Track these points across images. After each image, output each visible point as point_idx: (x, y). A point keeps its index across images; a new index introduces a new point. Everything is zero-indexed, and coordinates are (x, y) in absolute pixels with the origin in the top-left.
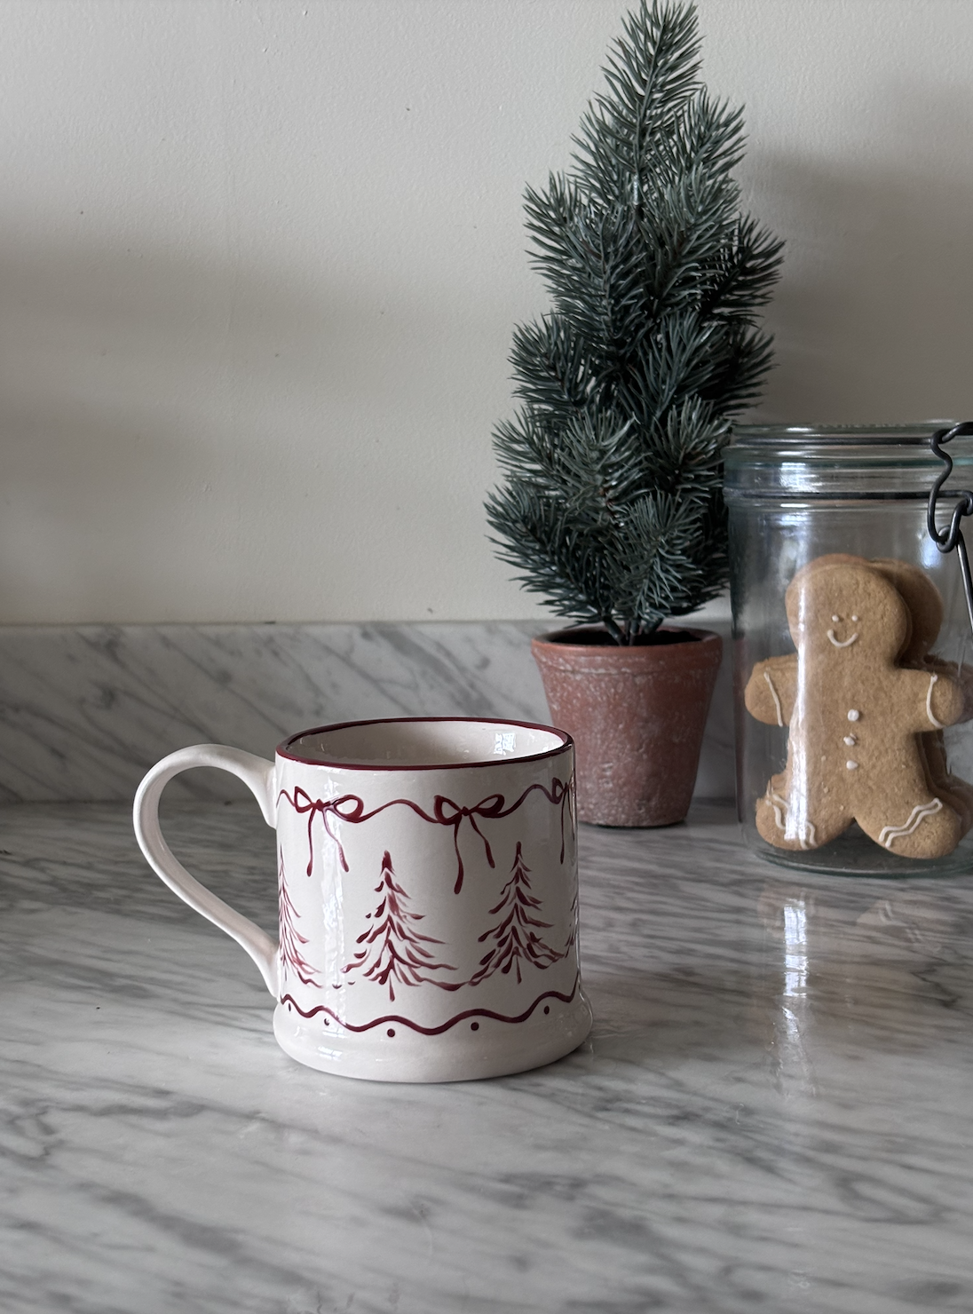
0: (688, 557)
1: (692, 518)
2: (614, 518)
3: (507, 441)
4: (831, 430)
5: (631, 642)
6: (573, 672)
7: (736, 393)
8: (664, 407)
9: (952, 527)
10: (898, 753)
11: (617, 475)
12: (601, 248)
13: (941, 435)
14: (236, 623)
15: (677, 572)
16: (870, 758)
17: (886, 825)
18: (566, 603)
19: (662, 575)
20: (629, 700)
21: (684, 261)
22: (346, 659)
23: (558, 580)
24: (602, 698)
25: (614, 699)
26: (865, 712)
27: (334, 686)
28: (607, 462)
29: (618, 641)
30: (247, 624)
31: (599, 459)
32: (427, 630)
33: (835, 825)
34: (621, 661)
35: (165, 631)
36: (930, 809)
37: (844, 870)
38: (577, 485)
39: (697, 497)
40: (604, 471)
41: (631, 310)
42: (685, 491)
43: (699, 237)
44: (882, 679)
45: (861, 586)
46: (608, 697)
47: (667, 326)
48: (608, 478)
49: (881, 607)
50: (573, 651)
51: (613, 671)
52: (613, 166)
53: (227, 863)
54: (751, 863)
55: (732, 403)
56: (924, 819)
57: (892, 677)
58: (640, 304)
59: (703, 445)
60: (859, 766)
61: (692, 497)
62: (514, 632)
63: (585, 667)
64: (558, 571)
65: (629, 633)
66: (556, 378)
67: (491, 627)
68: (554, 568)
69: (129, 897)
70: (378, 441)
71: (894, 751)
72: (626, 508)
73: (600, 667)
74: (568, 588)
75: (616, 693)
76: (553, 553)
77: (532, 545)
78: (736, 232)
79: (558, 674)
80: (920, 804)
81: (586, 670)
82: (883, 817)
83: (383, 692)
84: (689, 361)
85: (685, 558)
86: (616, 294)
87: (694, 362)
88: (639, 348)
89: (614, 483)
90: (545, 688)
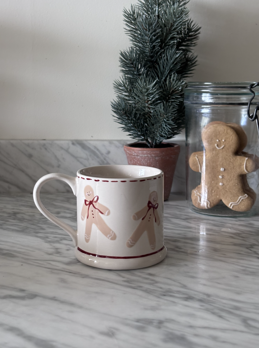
0: (173, 121)
1: (174, 110)
2: (150, 110)
3: (118, 86)
4: (218, 84)
5: (153, 147)
6: (137, 156)
7: (187, 72)
8: (166, 76)
9: (255, 114)
10: (235, 180)
11: (152, 96)
12: (147, 27)
13: (252, 86)
14: (34, 140)
15: (169, 126)
16: (227, 182)
17: (231, 202)
18: (134, 135)
19: (165, 127)
20: (154, 164)
21: (172, 32)
22: (67, 151)
23: (132, 128)
24: (146, 164)
25: (149, 164)
26: (226, 168)
27: (64, 159)
28: (149, 93)
29: (149, 147)
30: (37, 140)
31: (147, 92)
32: (92, 142)
33: (215, 202)
34: (152, 152)
35: (12, 141)
36: (244, 197)
37: (219, 215)
38: (139, 99)
39: (175, 104)
40: (148, 95)
41: (156, 47)
42: (172, 102)
43: (177, 25)
44: (231, 158)
45: (226, 131)
46: (147, 163)
47: (167, 52)
48: (149, 98)
49: (231, 137)
50: (137, 149)
51: (149, 156)
52: (150, 3)
53: (34, 213)
54: (190, 213)
55: (186, 75)
56: (242, 200)
57: (234, 158)
58: (159, 45)
59: (178, 88)
60: (224, 184)
61: (174, 104)
62: (117, 143)
63: (141, 154)
64: (133, 125)
65: (153, 144)
66: (133, 67)
67: (111, 142)
68: (131, 124)
69: (5, 223)
70: (77, 85)
71: (234, 180)
72: (154, 106)
73: (145, 154)
74: (135, 130)
75: (150, 162)
76: (132, 120)
77: (125, 117)
78: (187, 24)
79: (132, 156)
80: (241, 196)
81: (141, 155)
82: (230, 199)
83: (78, 161)
84: (173, 62)
85: (172, 122)
86: (152, 41)
87: (175, 63)
88: (158, 58)
89: (151, 99)
90: (128, 161)
